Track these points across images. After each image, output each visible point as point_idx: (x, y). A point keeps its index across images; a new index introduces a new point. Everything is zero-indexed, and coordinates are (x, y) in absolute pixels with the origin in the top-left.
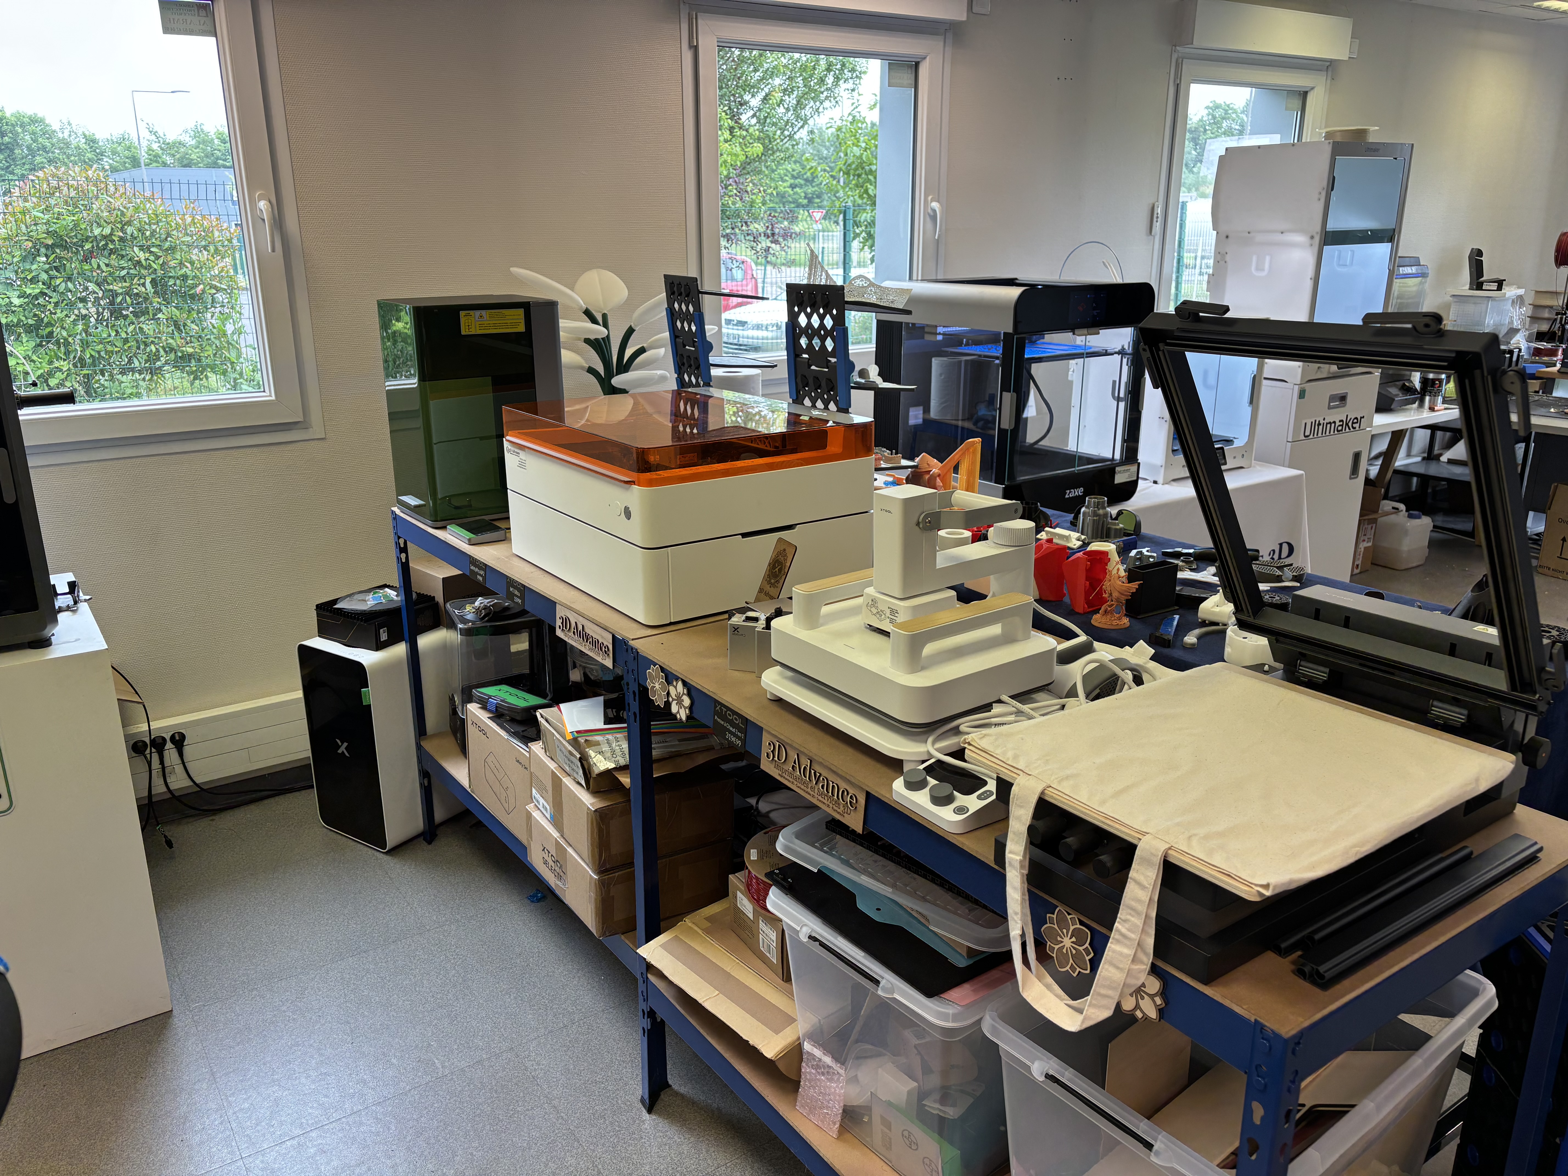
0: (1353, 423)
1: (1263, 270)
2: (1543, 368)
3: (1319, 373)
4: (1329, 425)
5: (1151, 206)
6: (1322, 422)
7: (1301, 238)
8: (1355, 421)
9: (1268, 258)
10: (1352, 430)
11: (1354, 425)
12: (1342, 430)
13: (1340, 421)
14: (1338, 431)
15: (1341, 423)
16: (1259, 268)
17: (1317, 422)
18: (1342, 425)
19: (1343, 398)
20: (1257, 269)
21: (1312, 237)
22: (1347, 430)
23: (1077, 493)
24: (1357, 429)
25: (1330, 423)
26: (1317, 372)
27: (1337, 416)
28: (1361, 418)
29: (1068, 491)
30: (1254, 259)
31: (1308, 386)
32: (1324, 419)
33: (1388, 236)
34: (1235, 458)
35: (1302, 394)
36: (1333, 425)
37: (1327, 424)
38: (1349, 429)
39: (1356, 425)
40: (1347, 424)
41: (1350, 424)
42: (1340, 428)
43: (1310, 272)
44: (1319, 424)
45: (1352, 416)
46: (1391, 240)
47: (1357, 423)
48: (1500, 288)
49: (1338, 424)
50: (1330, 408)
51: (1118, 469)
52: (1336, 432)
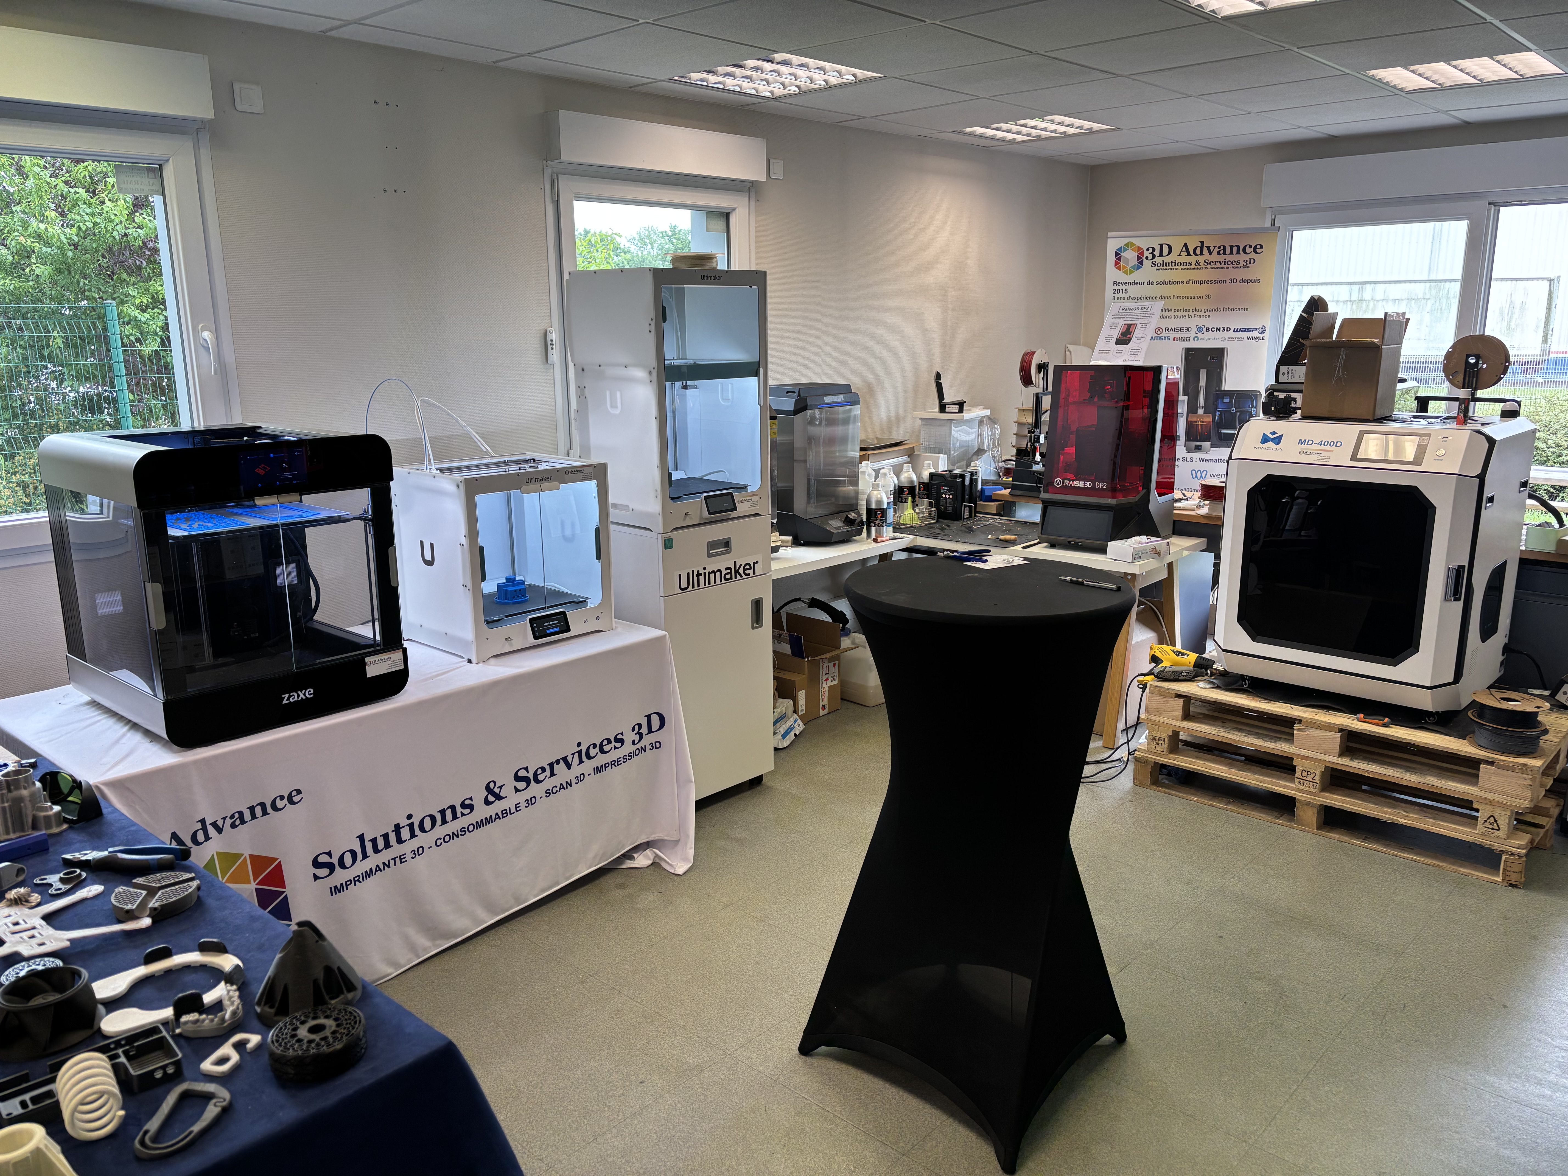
0: (744, 570)
1: (617, 407)
2: (1001, 490)
3: (688, 518)
4: (712, 575)
5: (542, 332)
6: (702, 571)
7: (640, 374)
8: (747, 567)
9: (618, 394)
10: (745, 577)
11: (747, 572)
12: (731, 578)
13: (727, 569)
14: (726, 579)
15: (729, 571)
16: (614, 406)
17: (696, 573)
18: (731, 573)
19: (727, 544)
20: (612, 407)
21: (650, 373)
22: (738, 577)
23: (302, 696)
24: (752, 575)
25: (713, 572)
26: (684, 519)
27: (723, 563)
28: (754, 563)
29: (287, 696)
30: (608, 393)
31: (673, 535)
32: (705, 569)
33: (752, 369)
34: (586, 621)
35: (668, 544)
36: (718, 574)
37: (709, 573)
38: (741, 576)
39: (751, 572)
40: (737, 572)
41: (741, 571)
42: (728, 576)
43: (654, 411)
44: (699, 575)
45: (741, 562)
46: (757, 374)
47: (750, 568)
48: (961, 411)
49: (724, 572)
50: (709, 556)
51: (367, 659)
52: (723, 581)
